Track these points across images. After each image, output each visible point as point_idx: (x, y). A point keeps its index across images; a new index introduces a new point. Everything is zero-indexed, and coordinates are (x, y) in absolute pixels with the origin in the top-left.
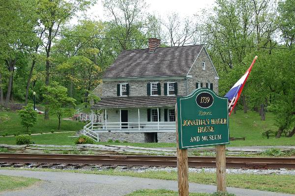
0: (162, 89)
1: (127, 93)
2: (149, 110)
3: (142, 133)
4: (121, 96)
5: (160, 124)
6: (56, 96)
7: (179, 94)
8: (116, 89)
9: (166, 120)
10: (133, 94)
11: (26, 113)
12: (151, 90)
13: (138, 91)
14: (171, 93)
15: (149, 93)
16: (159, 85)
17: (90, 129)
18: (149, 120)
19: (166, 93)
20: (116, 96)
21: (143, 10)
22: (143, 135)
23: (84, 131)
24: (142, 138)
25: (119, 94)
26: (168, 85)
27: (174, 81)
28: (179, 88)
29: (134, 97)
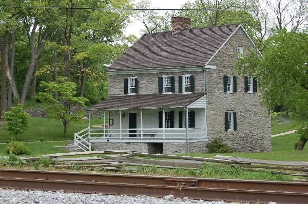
0: (177, 85)
1: (135, 90)
2: (160, 114)
5: (166, 131)
7: (196, 92)
8: (123, 84)
9: (180, 126)
10: (142, 91)
12: (164, 87)
13: (148, 88)
14: (187, 89)
15: (161, 90)
16: (172, 80)
18: (161, 126)
19: (180, 90)
20: (123, 94)
24: (145, 150)
25: (126, 92)
26: (184, 79)
27: (191, 73)
28: (197, 82)
29: (144, 95)
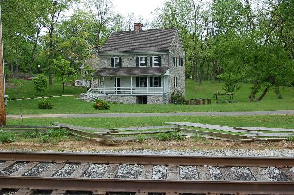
0: (149, 62)
1: (120, 64)
2: (137, 78)
3: (134, 96)
4: (115, 67)
5: (149, 89)
6: (61, 67)
7: (162, 66)
8: (110, 61)
9: (151, 86)
10: (124, 65)
11: (38, 80)
12: (139, 62)
13: (128, 63)
14: (156, 64)
15: (137, 65)
16: (146, 59)
17: (92, 92)
18: (137, 86)
19: (151, 65)
20: (110, 67)
21: (111, 10)
22: (135, 98)
23: (87, 94)
24: (135, 99)
25: (113, 65)
26: (153, 59)
27: (158, 55)
28: (162, 61)
29: (125, 68)
